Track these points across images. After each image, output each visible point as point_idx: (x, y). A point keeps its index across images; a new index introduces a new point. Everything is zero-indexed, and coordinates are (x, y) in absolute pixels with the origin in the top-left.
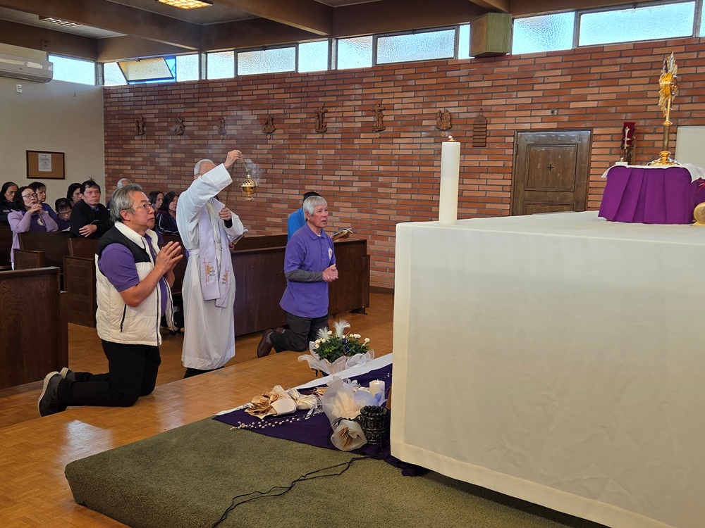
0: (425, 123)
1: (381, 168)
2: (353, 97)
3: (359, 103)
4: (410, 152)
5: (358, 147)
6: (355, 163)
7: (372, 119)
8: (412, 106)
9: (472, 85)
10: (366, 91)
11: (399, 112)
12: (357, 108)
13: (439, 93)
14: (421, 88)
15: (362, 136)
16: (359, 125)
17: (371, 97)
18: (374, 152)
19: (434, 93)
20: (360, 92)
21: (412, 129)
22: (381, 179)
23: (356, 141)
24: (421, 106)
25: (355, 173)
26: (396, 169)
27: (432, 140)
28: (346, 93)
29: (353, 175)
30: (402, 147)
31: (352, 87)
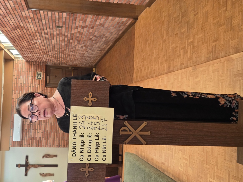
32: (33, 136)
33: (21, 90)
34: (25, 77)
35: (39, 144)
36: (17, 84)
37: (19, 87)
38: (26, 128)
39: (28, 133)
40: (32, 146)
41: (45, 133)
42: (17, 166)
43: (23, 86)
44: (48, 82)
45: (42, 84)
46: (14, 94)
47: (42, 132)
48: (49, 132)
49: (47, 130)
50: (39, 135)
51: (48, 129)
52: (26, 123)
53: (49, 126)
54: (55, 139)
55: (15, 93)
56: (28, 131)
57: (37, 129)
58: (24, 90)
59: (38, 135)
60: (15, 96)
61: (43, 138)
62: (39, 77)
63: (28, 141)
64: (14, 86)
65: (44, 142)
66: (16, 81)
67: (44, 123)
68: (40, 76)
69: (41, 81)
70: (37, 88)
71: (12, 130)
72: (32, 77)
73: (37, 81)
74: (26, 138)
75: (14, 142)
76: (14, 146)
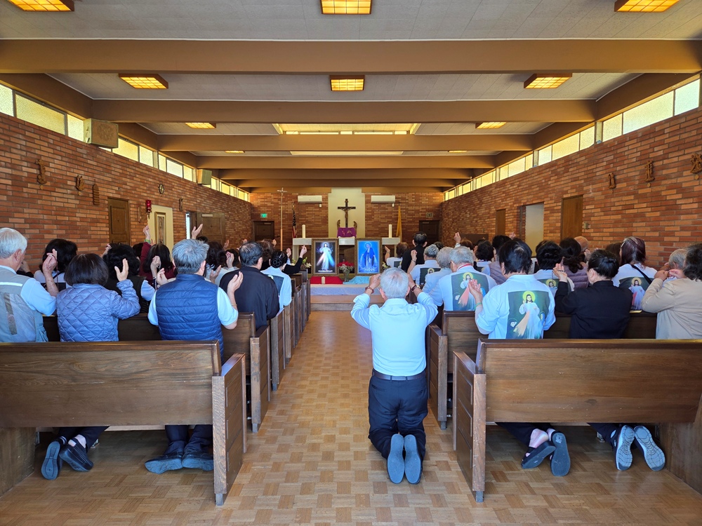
0: (69, 183)
1: (45, 217)
2: (19, 147)
3: (24, 153)
4: (62, 205)
5: (26, 195)
6: (25, 210)
7: (35, 171)
8: (60, 167)
9: (89, 161)
10: (29, 144)
11: (53, 170)
12: (23, 158)
13: (74, 162)
14: (64, 154)
15: (29, 185)
16: (26, 174)
17: (33, 151)
18: (39, 202)
19: (71, 161)
20: (24, 143)
21: (62, 186)
22: (46, 227)
23: (25, 190)
24: (65, 169)
25: (27, 221)
26: (54, 218)
27: (73, 197)
28: (12, 140)
29: (25, 223)
30: (57, 199)
31: (17, 136)
32: (375, 212)
33: (416, 199)
35: (368, 218)
36: (421, 196)
37: (419, 198)
38: (382, 206)
39: (378, 207)
40: (366, 212)
41: (378, 223)
42: (347, 200)
43: (420, 201)
44: (423, 223)
45: (422, 218)
46: (413, 194)
47: (379, 220)
49: (380, 224)
50: (376, 218)
51: (382, 225)
57: (382, 215)
58: (416, 203)
61: (373, 221)
63: (371, 208)
64: (419, 193)
65: (370, 222)
66: (424, 195)
67: (385, 221)
68: (429, 215)
69: (425, 216)
70: (418, 213)
72: (428, 208)
73: (425, 213)
74: (373, 206)
75: (370, 196)
76: (366, 196)
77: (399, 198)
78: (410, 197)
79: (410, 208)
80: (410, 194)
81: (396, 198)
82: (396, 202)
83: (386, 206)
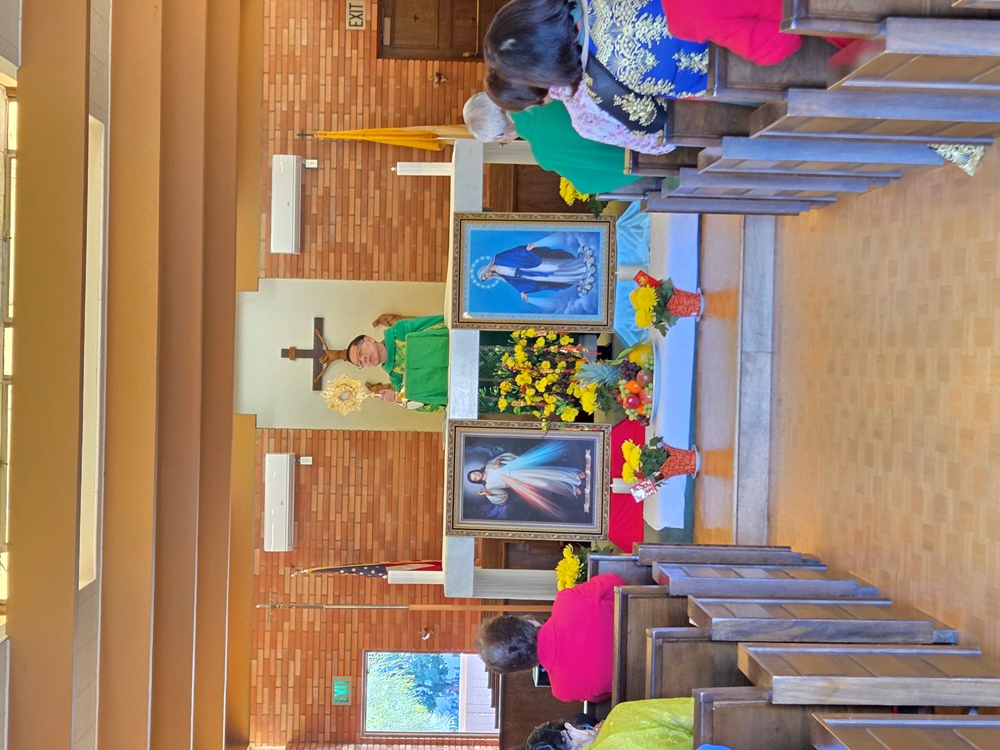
32: (339, 240)
33: (291, 70)
34: (305, 21)
35: (361, 268)
36: (278, 47)
37: (285, 59)
38: (314, 211)
39: (320, 228)
40: (338, 274)
41: (382, 226)
42: (285, 353)
43: (298, 53)
44: (387, 41)
45: (368, 46)
46: (270, 83)
47: (371, 223)
48: (395, 223)
49: (388, 216)
50: (362, 237)
51: (393, 212)
52: (314, 189)
53: (396, 202)
54: (419, 252)
55: (272, 82)
56: (320, 221)
57: (351, 212)
58: (304, 70)
59: (358, 236)
60: (272, 91)
61: (376, 247)
62: (356, 19)
63: (322, 256)
64: (266, 56)
65: (378, 259)
66: (273, 38)
67: (378, 192)
68: (358, 17)
69: (361, 35)
70: (348, 61)
71: (264, 216)
72: (330, 22)
73: (349, 35)
74: (315, 246)
75: (274, 258)
76: (273, 273)
77: (284, 139)
78: (281, 94)
79: (325, 94)
80: (268, 92)
81: (284, 151)
82: (301, 152)
83: (316, 193)
